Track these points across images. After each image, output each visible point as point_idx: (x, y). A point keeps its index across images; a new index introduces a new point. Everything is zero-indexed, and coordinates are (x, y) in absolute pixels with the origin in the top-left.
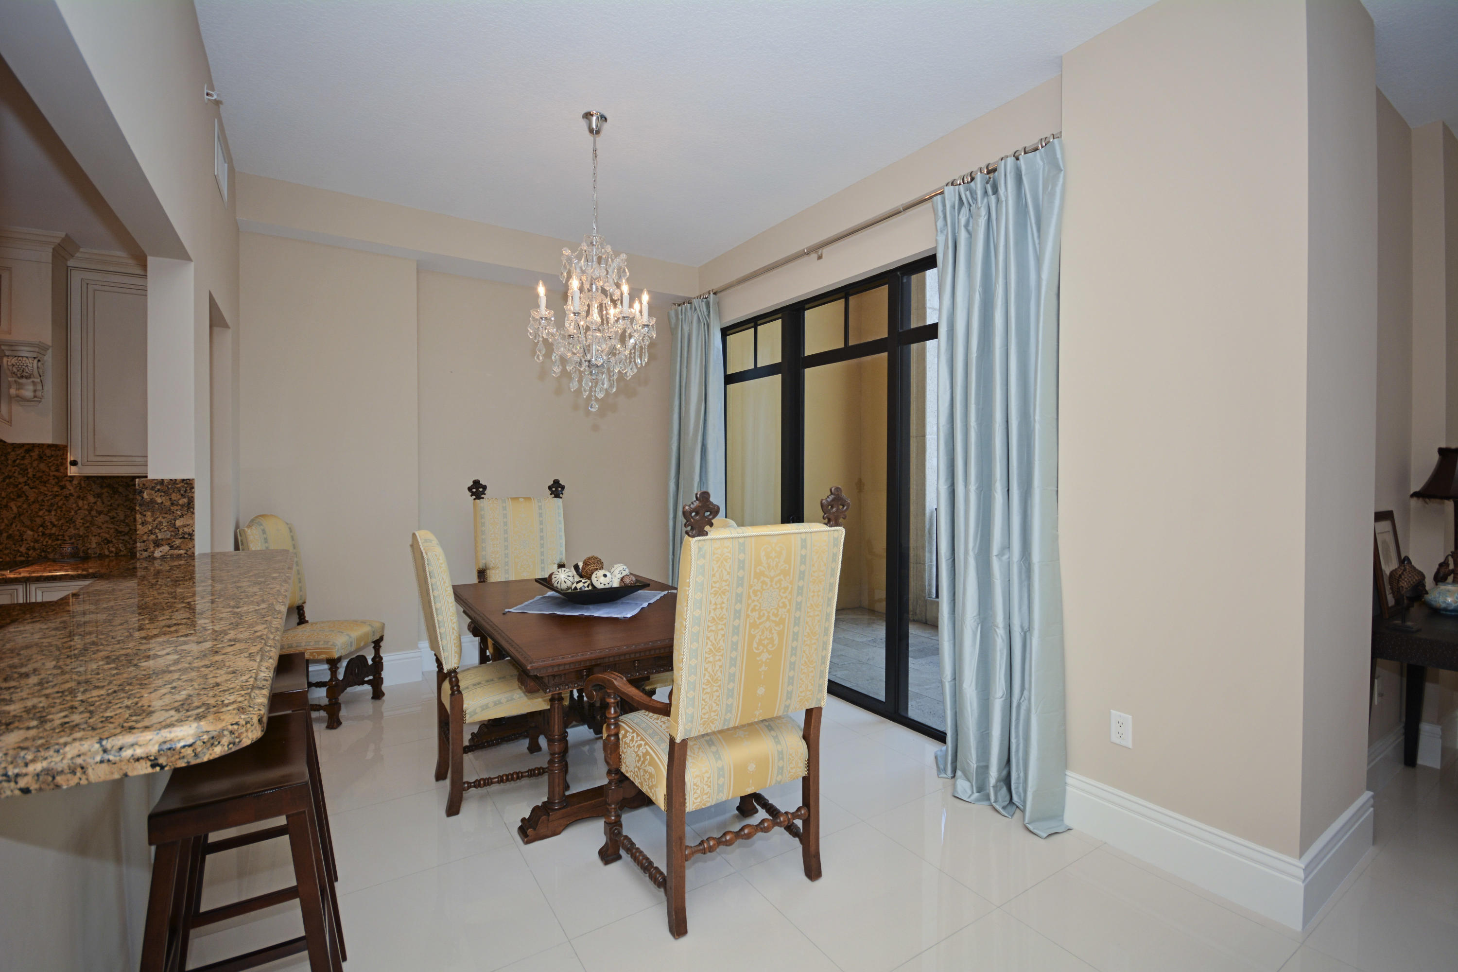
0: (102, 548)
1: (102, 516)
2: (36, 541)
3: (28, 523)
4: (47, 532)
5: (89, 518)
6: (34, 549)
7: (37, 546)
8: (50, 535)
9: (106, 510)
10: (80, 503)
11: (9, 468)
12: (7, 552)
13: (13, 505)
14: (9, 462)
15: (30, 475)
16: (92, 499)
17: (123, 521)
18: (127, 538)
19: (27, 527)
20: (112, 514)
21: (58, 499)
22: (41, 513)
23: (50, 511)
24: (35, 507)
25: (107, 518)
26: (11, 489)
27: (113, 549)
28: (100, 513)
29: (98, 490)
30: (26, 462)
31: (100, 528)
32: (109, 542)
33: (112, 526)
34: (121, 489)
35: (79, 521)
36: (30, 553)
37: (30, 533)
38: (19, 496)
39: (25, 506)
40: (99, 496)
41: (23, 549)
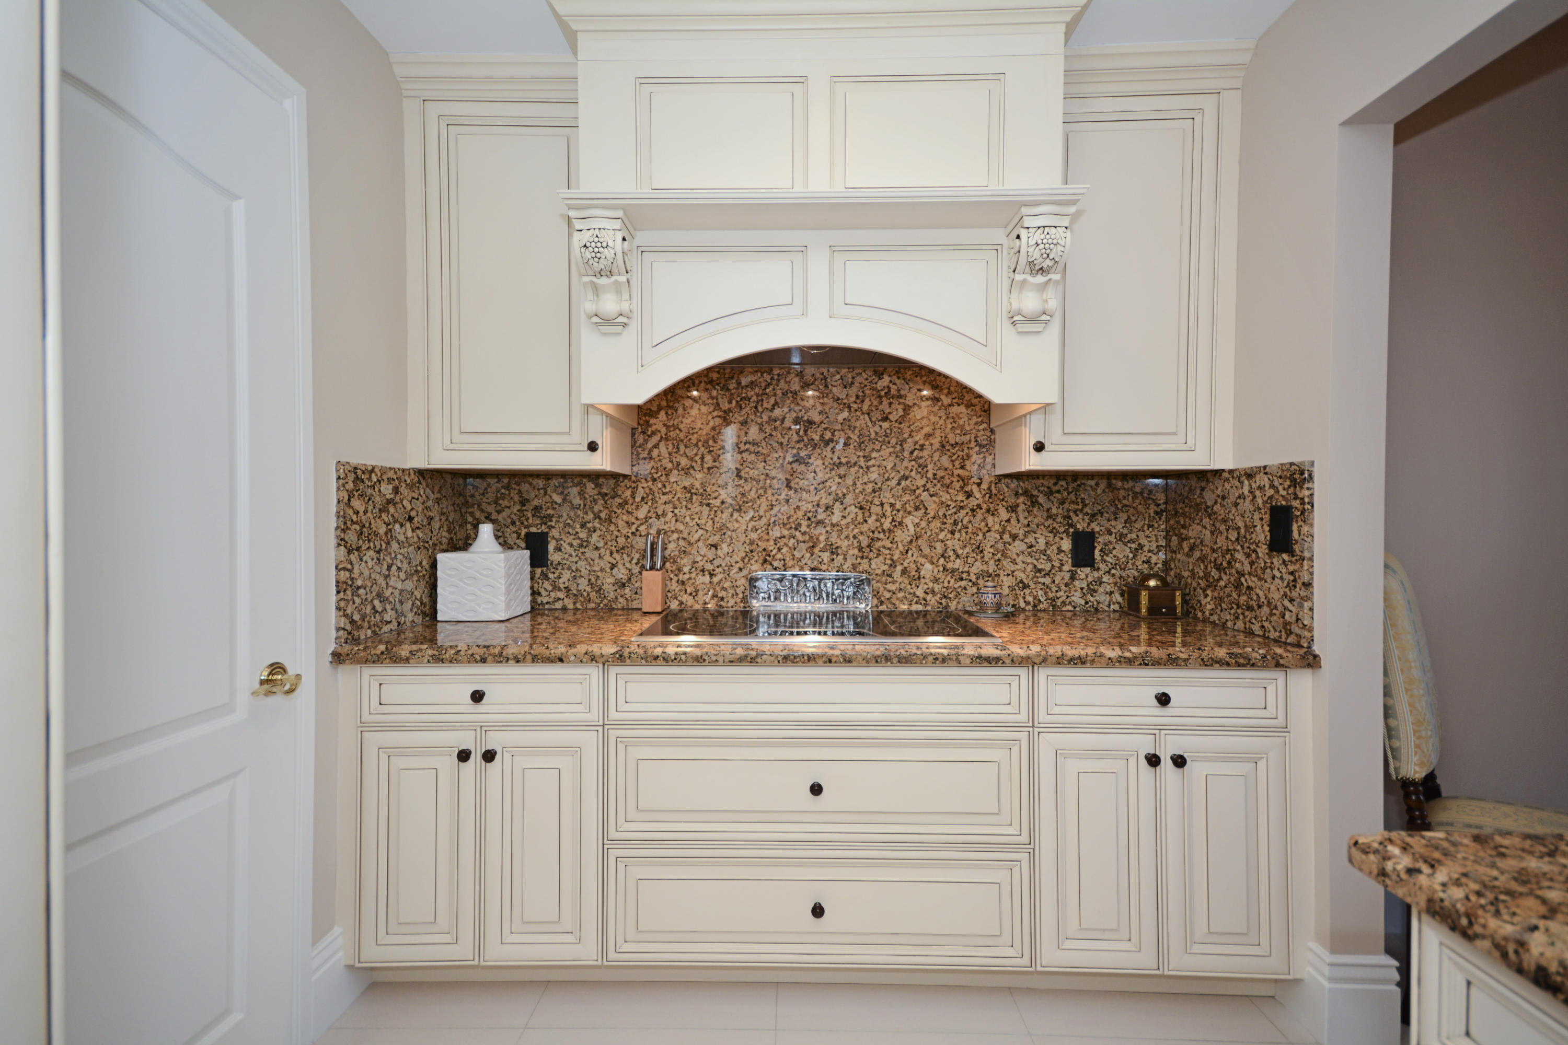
0: (1016, 597)
1: (1017, 543)
2: (936, 580)
3: (926, 551)
4: (950, 566)
5: (1000, 546)
6: (933, 593)
7: (937, 588)
8: (953, 571)
9: (1021, 532)
10: (990, 519)
11: (906, 463)
12: (901, 595)
13: (909, 521)
14: (906, 454)
15: (930, 475)
16: (1004, 514)
17: (1044, 552)
18: (1047, 580)
19: (925, 557)
20: (1030, 539)
21: (963, 512)
22: (942, 536)
23: (953, 533)
24: (936, 524)
25: (1023, 547)
26: (906, 498)
27: (1030, 599)
28: (1014, 537)
29: (1012, 500)
30: (925, 453)
31: (1014, 562)
32: (1026, 586)
33: (1029, 560)
34: (1041, 499)
35: (988, 551)
36: (929, 597)
37: (928, 566)
38: (917, 508)
39: (923, 524)
40: (1013, 509)
41: (920, 592)
